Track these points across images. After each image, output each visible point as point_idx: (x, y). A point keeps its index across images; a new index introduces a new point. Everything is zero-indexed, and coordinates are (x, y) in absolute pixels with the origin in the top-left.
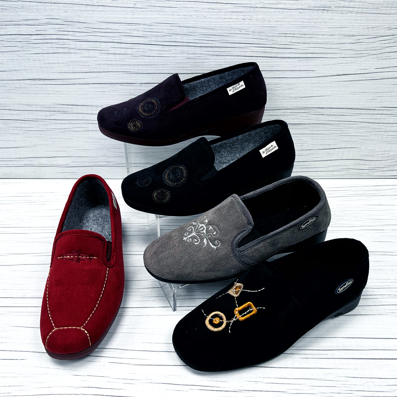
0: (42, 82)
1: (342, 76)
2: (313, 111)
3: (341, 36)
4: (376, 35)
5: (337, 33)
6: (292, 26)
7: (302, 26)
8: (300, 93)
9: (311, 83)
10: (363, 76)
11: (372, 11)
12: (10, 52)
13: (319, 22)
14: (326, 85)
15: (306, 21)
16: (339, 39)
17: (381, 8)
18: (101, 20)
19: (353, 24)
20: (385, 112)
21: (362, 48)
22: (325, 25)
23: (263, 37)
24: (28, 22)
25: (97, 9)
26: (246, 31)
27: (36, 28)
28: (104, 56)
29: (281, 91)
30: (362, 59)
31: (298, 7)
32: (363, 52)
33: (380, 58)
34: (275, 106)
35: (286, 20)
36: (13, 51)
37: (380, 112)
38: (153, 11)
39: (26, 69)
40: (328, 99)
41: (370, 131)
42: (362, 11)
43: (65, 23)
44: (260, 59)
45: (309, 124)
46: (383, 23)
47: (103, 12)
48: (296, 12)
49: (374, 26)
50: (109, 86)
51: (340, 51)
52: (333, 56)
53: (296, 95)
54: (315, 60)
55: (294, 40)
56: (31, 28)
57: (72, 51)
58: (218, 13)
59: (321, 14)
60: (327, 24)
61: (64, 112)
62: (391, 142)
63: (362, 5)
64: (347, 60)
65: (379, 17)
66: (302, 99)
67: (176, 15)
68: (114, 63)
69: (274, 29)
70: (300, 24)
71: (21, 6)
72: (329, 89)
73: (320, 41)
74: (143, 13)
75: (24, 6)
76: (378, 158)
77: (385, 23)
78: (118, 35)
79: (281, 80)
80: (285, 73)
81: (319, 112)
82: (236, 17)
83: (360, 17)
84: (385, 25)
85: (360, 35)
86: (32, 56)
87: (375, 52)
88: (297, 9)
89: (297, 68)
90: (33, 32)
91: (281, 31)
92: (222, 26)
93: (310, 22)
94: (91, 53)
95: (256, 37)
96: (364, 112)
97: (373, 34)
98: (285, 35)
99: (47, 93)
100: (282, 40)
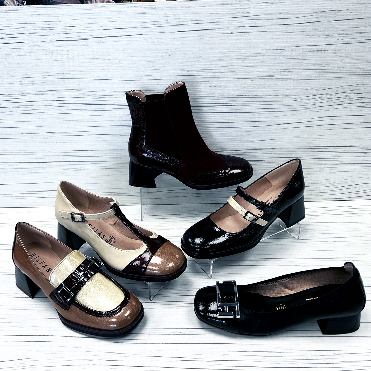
0: (60, 134)
1: (287, 124)
2: (267, 151)
3: (284, 96)
4: (310, 95)
5: (280, 94)
6: (246, 90)
7: (254, 89)
8: (257, 138)
9: (264, 130)
10: (303, 124)
11: (305, 78)
12: (37, 113)
13: (266, 87)
14: (275, 131)
15: (256, 86)
16: (283, 98)
17: (312, 76)
18: (105, 89)
19: (292, 88)
20: (323, 150)
21: (300, 104)
22: (271, 89)
23: (225, 99)
24: (51, 92)
25: (102, 82)
26: (212, 94)
27: (57, 96)
28: (107, 115)
29: (241, 137)
30: (301, 112)
31: (250, 77)
32: (301, 107)
33: (315, 111)
34: (238, 148)
35: (241, 86)
36: (40, 113)
37: (320, 150)
38: (143, 82)
39: (49, 125)
40: (278, 142)
41: (313, 164)
42: (298, 78)
43: (79, 92)
44: (224, 114)
45: (264, 160)
46: (314, 86)
47: (106, 84)
48: (248, 80)
49: (308, 88)
50: (111, 136)
51: (284, 107)
52: (279, 110)
53: (253, 140)
54: (266, 113)
55: (249, 100)
56: (53, 96)
57: (84, 111)
58: (191, 83)
59: (267, 81)
60: (272, 88)
61: (77, 156)
62: (330, 172)
63: (297, 74)
64: (290, 113)
65: (311, 82)
66: (257, 142)
67: (160, 85)
68: (115, 119)
69: (233, 92)
70: (252, 89)
71: (47, 81)
72: (278, 134)
73: (268, 100)
74: (136, 84)
75: (49, 81)
76: (322, 185)
77: (316, 86)
78: (118, 99)
79: (241, 129)
80: (243, 123)
81: (271, 152)
82: (204, 85)
83: (297, 82)
84: (316, 88)
85: (298, 95)
86: (53, 116)
87: (311, 107)
88: (250, 78)
89: (252, 120)
90: (55, 99)
91: (239, 94)
92: (194, 92)
93: (260, 87)
94: (98, 113)
95: (220, 98)
96: (307, 150)
97: (308, 94)
98: (242, 96)
99: (65, 142)
100: (240, 100)
